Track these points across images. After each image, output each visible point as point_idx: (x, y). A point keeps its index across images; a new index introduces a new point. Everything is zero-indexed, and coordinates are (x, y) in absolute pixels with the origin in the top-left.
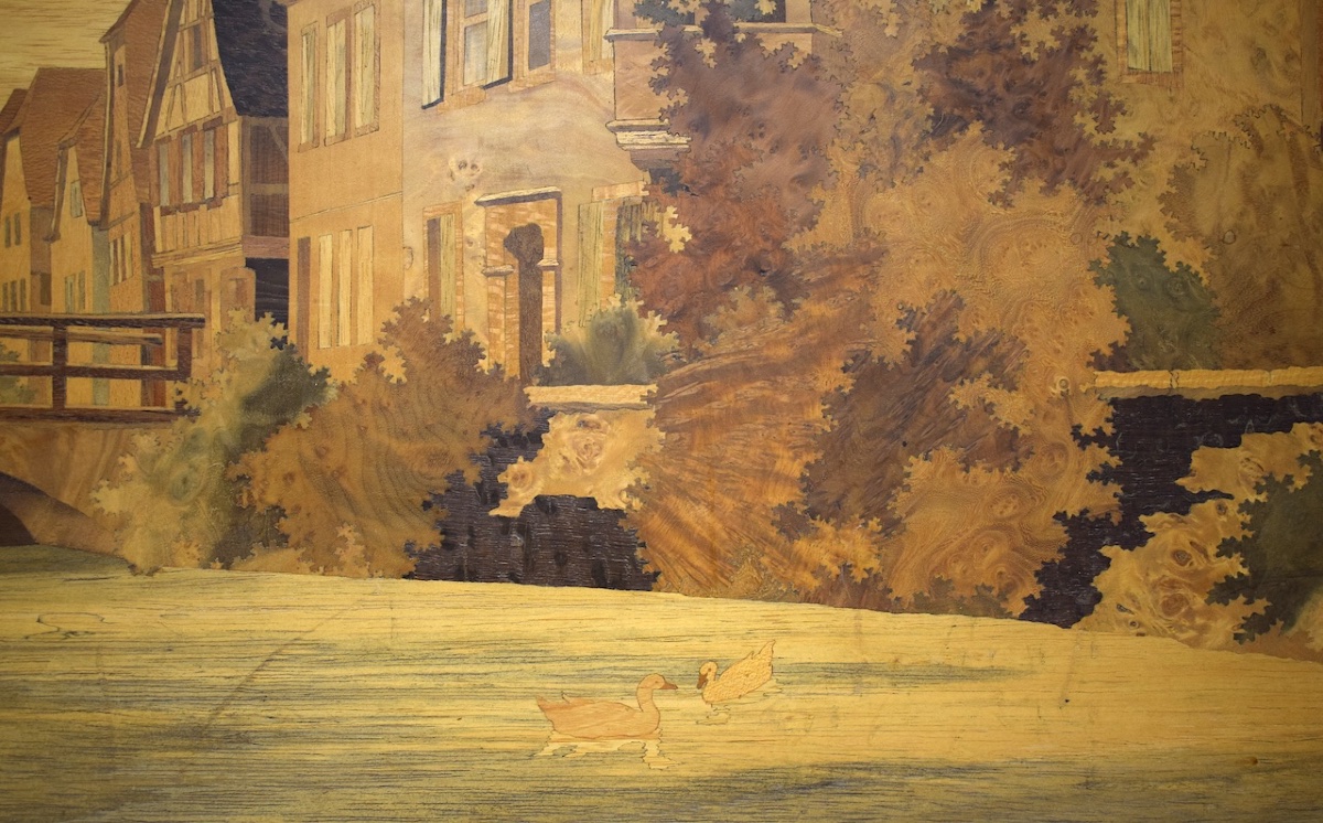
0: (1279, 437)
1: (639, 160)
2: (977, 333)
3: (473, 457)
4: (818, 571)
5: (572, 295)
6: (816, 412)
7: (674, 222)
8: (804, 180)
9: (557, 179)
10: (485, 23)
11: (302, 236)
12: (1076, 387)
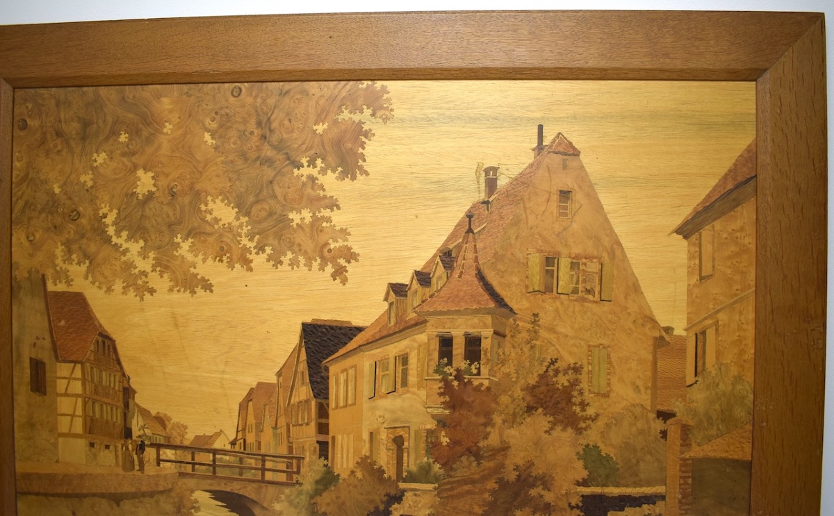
0: (638, 509)
1: (434, 417)
2: (539, 473)
3: (382, 502)
5: (412, 457)
6: (486, 495)
7: (444, 436)
8: (485, 425)
9: (409, 422)
10: (387, 374)
11: (333, 435)
12: (570, 491)
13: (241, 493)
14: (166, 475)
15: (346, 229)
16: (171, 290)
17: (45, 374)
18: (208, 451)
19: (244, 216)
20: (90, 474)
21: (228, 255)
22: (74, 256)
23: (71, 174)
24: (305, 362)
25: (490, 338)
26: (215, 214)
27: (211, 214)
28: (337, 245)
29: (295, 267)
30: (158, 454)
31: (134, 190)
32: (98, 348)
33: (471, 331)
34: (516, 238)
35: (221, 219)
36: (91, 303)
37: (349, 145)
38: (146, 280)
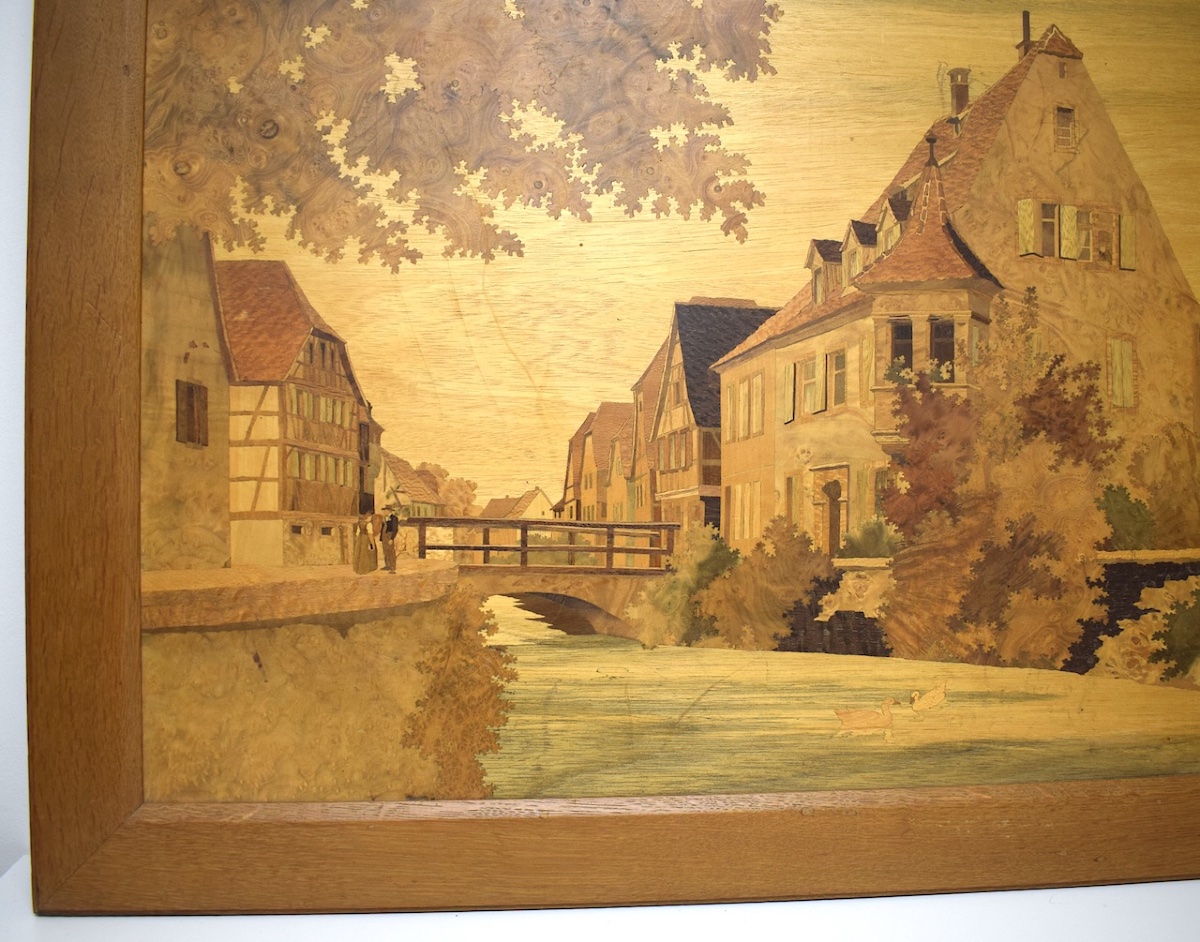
0: (1182, 583)
2: (1042, 533)
3: (807, 592)
4: (968, 647)
5: (854, 515)
6: (967, 571)
7: (902, 479)
8: (963, 459)
9: (848, 459)
10: (814, 383)
11: (727, 485)
12: (1088, 559)
13: (571, 593)
14: (437, 573)
15: (744, 155)
16: (449, 253)
17: (206, 407)
18: (513, 524)
19: (576, 132)
20: (291, 584)
21: (549, 195)
22: (267, 200)
23: (261, 60)
24: (682, 368)
25: (967, 326)
26: (525, 128)
27: (518, 129)
28: (730, 180)
29: (662, 214)
30: (422, 538)
31: (382, 88)
32: (311, 357)
33: (938, 313)
34: (999, 175)
35: (535, 138)
36: (298, 280)
37: (745, 28)
38: (404, 237)
